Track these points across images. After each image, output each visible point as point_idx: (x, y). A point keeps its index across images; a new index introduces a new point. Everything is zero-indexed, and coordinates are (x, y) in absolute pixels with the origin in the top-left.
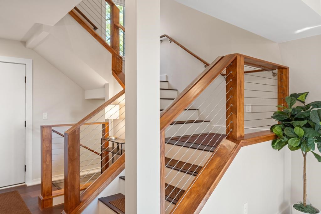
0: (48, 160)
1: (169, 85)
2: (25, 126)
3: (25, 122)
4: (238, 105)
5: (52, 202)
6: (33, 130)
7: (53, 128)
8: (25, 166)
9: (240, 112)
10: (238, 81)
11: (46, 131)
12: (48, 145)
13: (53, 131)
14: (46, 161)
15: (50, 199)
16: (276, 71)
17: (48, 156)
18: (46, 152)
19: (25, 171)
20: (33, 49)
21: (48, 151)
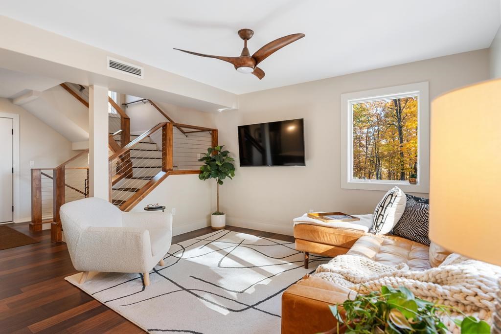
0: (38, 195)
1: (150, 139)
2: (13, 172)
3: (13, 168)
4: (167, 151)
5: (42, 227)
6: (20, 176)
7: (42, 171)
8: (13, 207)
9: (169, 155)
10: (168, 138)
11: (36, 174)
12: (38, 183)
13: (42, 173)
14: (36, 195)
15: (40, 224)
16: (211, 132)
17: (38, 191)
18: (36, 189)
19: (13, 211)
20: (20, 106)
21: (38, 188)
